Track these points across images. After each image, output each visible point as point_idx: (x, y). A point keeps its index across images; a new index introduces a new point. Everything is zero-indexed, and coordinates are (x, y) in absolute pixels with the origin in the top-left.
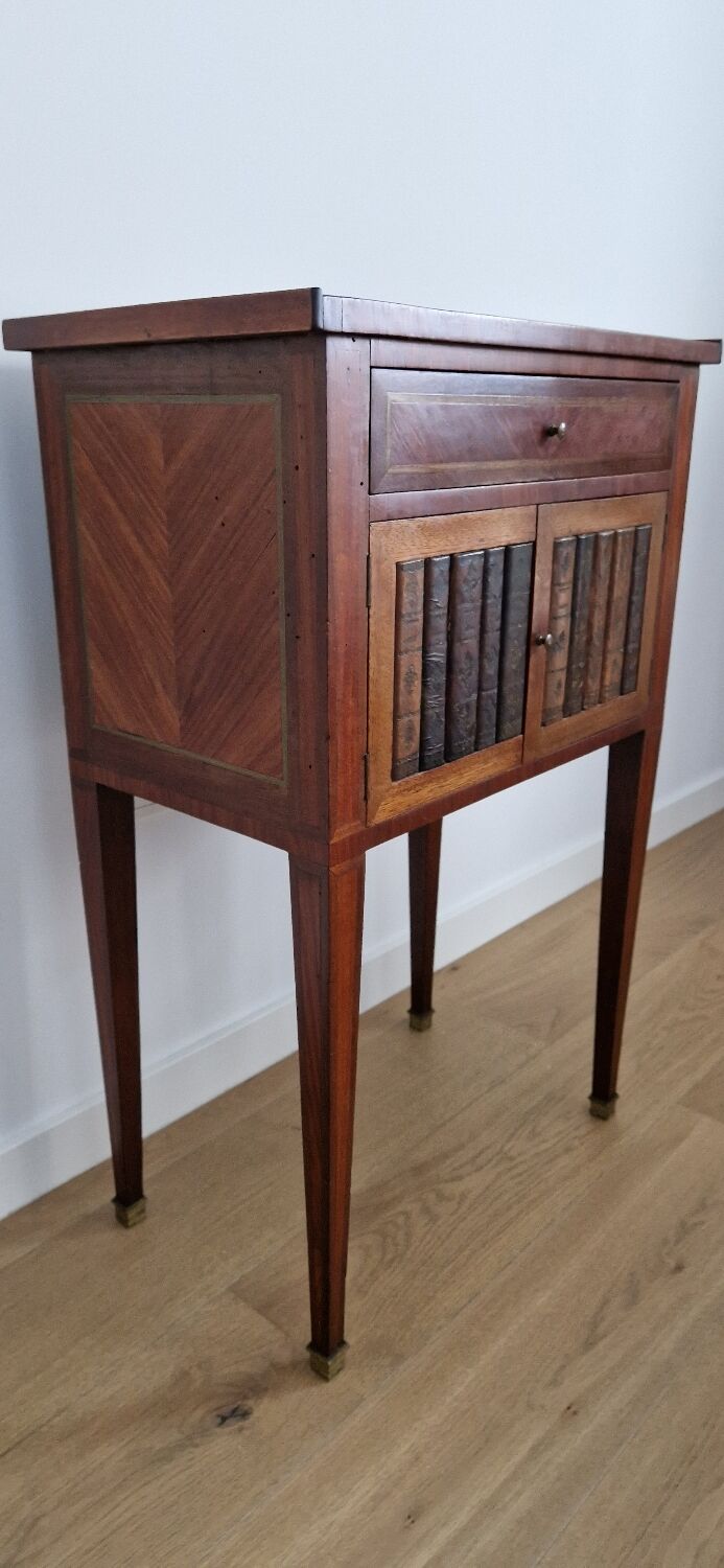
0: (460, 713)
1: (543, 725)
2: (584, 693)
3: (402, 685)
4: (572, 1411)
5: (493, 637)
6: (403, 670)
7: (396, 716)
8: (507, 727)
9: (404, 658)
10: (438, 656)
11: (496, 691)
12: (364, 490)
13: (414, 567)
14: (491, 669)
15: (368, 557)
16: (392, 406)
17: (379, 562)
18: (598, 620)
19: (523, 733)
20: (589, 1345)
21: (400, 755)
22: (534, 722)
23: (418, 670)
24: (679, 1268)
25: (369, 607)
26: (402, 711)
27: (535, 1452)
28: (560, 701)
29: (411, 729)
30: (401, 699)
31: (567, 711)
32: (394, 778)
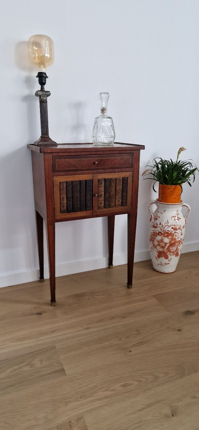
0: (75, 204)
1: (98, 209)
2: (109, 205)
3: (61, 199)
4: (88, 328)
5: (83, 194)
6: (62, 197)
7: (60, 204)
8: (88, 209)
9: (61, 196)
10: (70, 195)
11: (84, 202)
12: (52, 172)
13: (63, 183)
14: (83, 199)
15: (53, 181)
16: (57, 161)
17: (55, 182)
18: (113, 192)
19: (93, 209)
20: (98, 322)
21: (61, 209)
22: (95, 208)
23: (65, 197)
24: (125, 317)
25: (54, 188)
26: (61, 203)
27: (76, 331)
28: (103, 205)
29: (63, 206)
30: (61, 201)
31: (105, 207)
32: (61, 213)
